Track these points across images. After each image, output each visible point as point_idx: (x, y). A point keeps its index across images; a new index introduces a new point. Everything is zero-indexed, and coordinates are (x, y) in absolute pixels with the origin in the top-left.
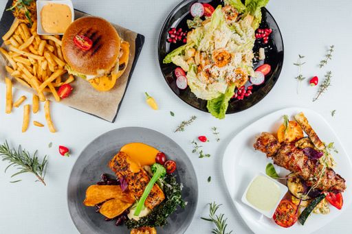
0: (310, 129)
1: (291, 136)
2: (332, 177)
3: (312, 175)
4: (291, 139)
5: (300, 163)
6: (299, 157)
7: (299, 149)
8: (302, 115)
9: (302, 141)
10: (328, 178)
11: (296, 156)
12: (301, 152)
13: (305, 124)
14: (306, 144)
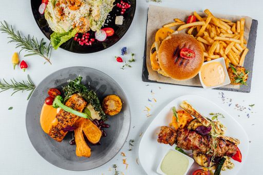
0: (195, 112)
1: (183, 122)
2: (223, 145)
3: (208, 149)
4: (184, 124)
5: (196, 143)
6: (194, 138)
7: (192, 131)
8: (185, 103)
9: (192, 123)
10: (221, 148)
11: (191, 139)
12: (195, 133)
13: (190, 109)
14: (196, 125)
